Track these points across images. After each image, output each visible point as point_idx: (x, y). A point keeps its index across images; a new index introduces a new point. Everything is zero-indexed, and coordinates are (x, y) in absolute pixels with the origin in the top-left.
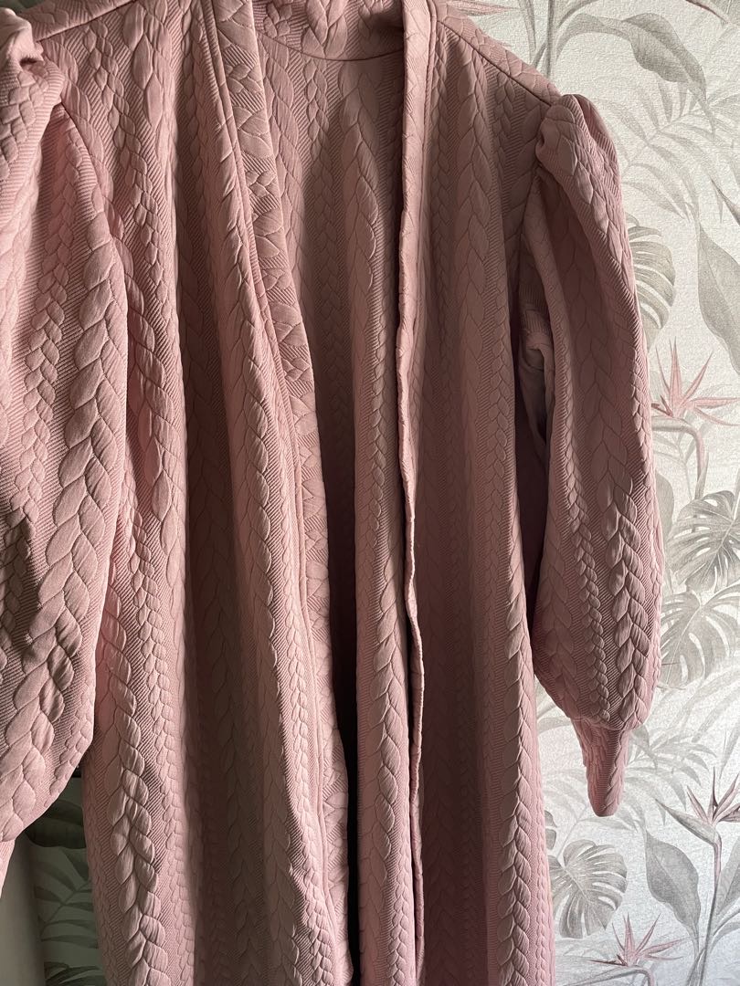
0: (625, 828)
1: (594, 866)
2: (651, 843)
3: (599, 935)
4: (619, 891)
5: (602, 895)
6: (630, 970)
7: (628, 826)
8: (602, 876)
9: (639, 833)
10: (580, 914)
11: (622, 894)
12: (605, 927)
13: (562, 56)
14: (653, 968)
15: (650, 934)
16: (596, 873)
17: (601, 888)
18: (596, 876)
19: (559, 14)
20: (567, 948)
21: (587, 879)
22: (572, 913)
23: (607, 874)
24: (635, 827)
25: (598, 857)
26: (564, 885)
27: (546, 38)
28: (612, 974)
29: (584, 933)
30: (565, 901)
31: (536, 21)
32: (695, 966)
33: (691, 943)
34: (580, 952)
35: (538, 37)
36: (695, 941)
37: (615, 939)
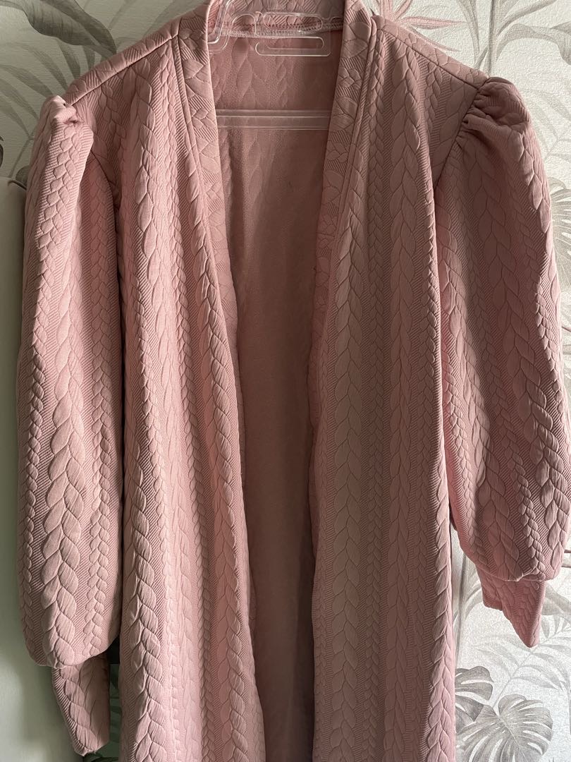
1: (524, 717)
4: (545, 739)
5: (531, 741)
7: (554, 685)
8: (531, 725)
9: (565, 693)
10: (511, 756)
11: (548, 742)
13: (500, 57)
16: (527, 723)
17: (530, 736)
18: (526, 725)
19: (498, 25)
21: (518, 727)
23: (535, 724)
24: (561, 687)
25: (528, 709)
27: (488, 44)
30: (499, 744)
31: (480, 32)
35: (481, 43)
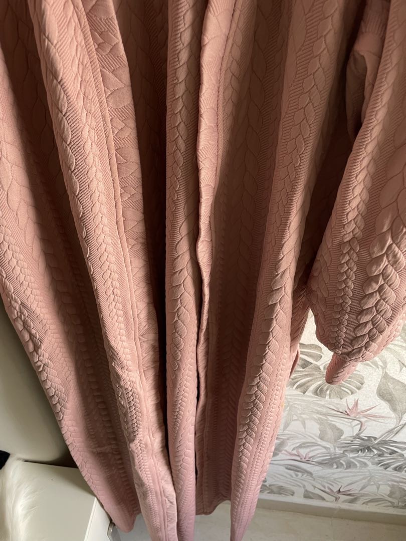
0: (371, 366)
2: (386, 376)
3: (336, 400)
4: (356, 389)
5: (344, 387)
6: (351, 418)
7: (372, 365)
9: (380, 371)
10: (327, 390)
11: (357, 391)
12: (341, 399)
14: (366, 421)
15: (369, 410)
17: (344, 385)
20: (315, 399)
22: (322, 388)
24: (378, 368)
26: (320, 377)
28: (341, 416)
29: (327, 397)
30: (319, 383)
32: (394, 429)
33: (395, 420)
34: (323, 403)
36: (398, 421)
37: (346, 405)
